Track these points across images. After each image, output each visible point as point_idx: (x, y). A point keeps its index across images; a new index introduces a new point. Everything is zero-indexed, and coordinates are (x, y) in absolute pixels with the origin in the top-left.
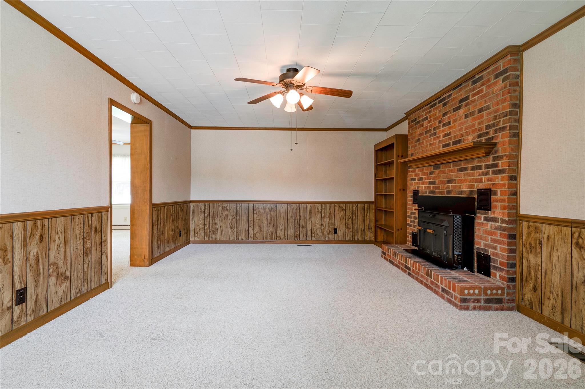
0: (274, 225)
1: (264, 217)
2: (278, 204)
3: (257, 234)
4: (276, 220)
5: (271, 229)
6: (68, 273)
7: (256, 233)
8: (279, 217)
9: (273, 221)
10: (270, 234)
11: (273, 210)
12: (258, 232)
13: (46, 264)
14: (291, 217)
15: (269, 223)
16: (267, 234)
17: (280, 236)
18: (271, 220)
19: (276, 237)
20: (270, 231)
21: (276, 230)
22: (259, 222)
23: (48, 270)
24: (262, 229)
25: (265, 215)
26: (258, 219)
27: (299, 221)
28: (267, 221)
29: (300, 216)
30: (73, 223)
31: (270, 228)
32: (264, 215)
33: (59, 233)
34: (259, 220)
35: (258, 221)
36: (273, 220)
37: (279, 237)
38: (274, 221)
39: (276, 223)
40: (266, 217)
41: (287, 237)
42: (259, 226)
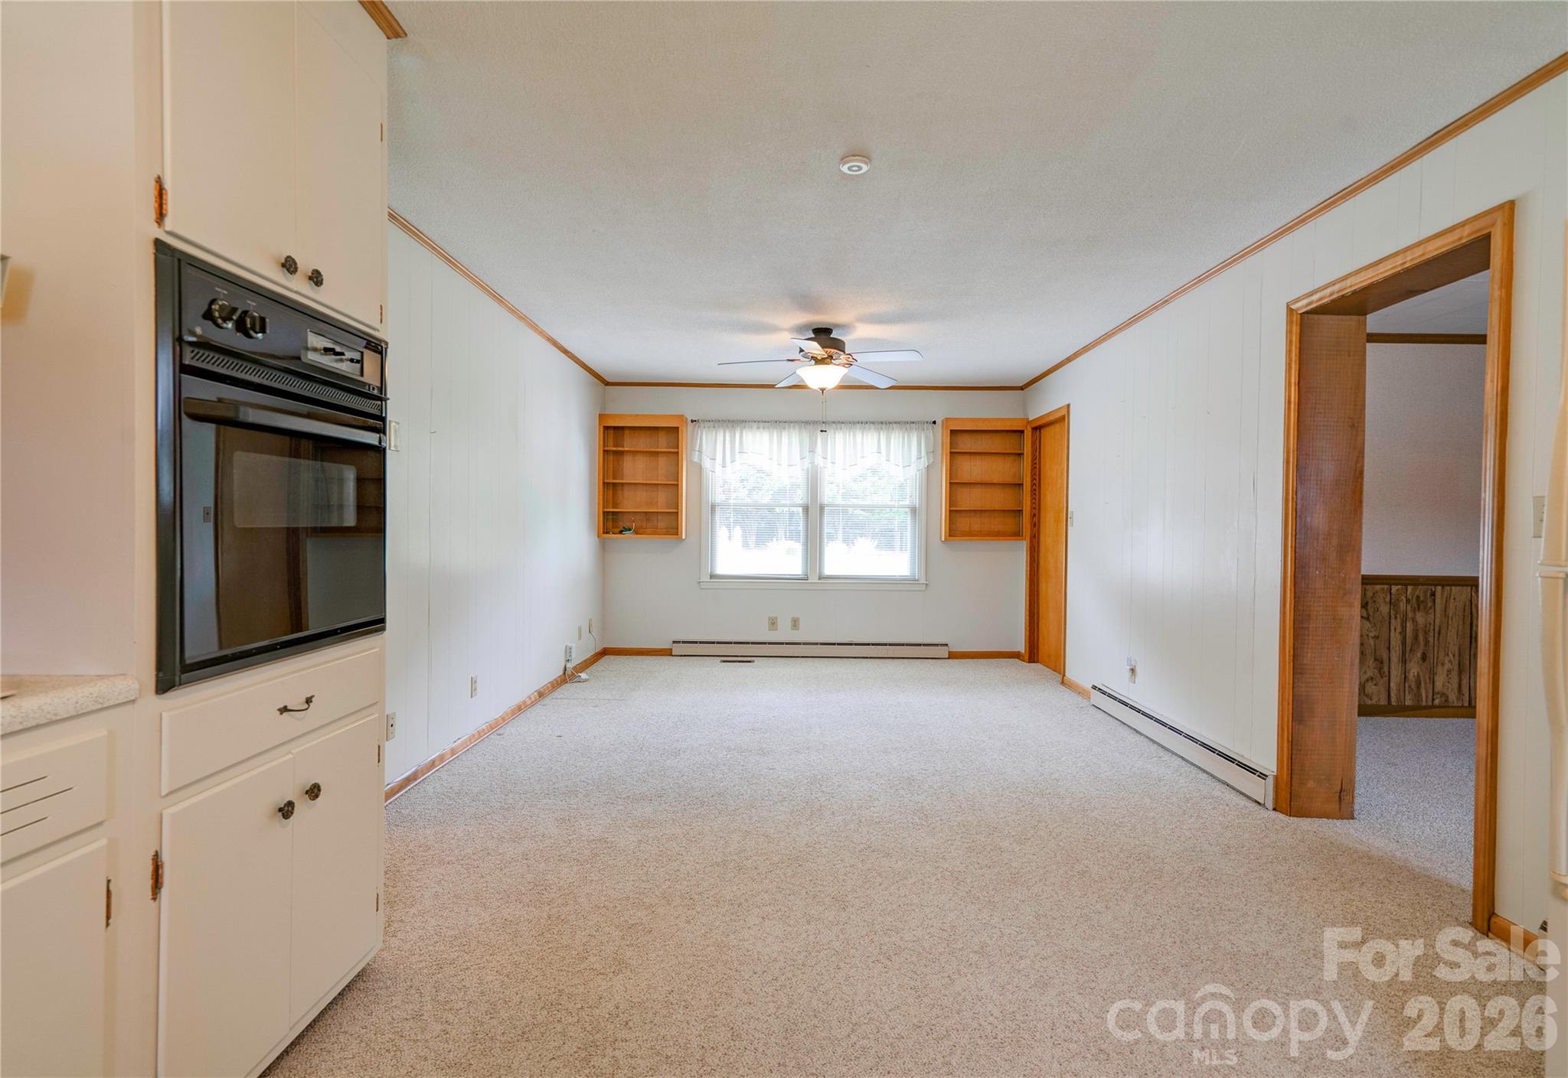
0: (1424, 658)
1: (1392, 628)
2: (1439, 588)
3: (1370, 683)
4: (1431, 640)
5: (1414, 669)
7: (1367, 680)
8: (1443, 631)
9: (1422, 643)
10: (1414, 686)
11: (1422, 607)
12: (1372, 679)
15: (1408, 649)
16: (1402, 687)
17: (1445, 691)
18: (1416, 638)
19: (1430, 696)
20: (1411, 674)
21: (1432, 674)
22: (1375, 644)
24: (1386, 669)
25: (1396, 624)
26: (1372, 634)
28: (1404, 643)
31: (1412, 664)
32: (1393, 621)
34: (1378, 637)
35: (1372, 641)
36: (1421, 638)
37: (1443, 694)
38: (1427, 642)
39: (1431, 649)
40: (1399, 629)
41: (1467, 695)
42: (1376, 660)
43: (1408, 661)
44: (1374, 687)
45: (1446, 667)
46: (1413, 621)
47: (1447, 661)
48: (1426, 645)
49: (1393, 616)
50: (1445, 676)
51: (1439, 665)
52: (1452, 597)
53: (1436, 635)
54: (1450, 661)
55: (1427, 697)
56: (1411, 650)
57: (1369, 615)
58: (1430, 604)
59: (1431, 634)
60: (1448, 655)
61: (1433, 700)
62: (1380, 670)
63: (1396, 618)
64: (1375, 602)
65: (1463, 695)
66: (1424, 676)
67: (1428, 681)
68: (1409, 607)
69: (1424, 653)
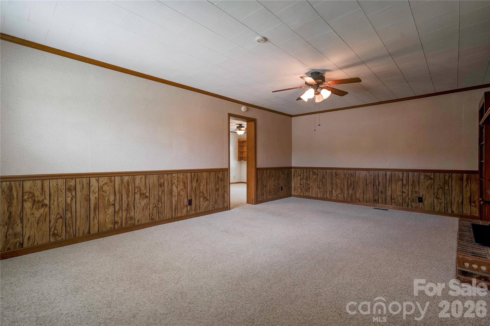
0: (353, 189)
1: (345, 181)
2: (357, 171)
4: (355, 185)
5: (351, 192)
6: (208, 198)
8: (358, 182)
11: (352, 176)
13: (199, 192)
14: (370, 183)
15: (349, 186)
16: (347, 196)
17: (359, 198)
18: (351, 184)
20: (350, 193)
21: (356, 193)
22: (340, 185)
23: (200, 194)
24: (343, 191)
25: (346, 180)
27: (377, 187)
28: (348, 185)
29: (379, 183)
30: (210, 175)
31: (350, 190)
32: (345, 179)
33: (204, 179)
34: (341, 183)
35: (339, 184)
36: (352, 184)
37: (358, 199)
38: (354, 185)
39: (355, 187)
40: (346, 181)
42: (341, 189)
43: (349, 190)
44: (340, 195)
45: (359, 192)
46: (350, 179)
47: (359, 190)
48: (354, 186)
49: (345, 178)
50: (359, 194)
51: (357, 191)
52: (361, 174)
53: (356, 183)
54: (360, 190)
55: (354, 199)
56: (350, 187)
57: (339, 177)
58: (355, 175)
59: (355, 183)
60: (360, 189)
61: (356, 200)
62: (342, 191)
63: (346, 178)
64: (340, 174)
65: (364, 200)
66: (353, 194)
67: (354, 195)
68: (349, 176)
69: (353, 188)
